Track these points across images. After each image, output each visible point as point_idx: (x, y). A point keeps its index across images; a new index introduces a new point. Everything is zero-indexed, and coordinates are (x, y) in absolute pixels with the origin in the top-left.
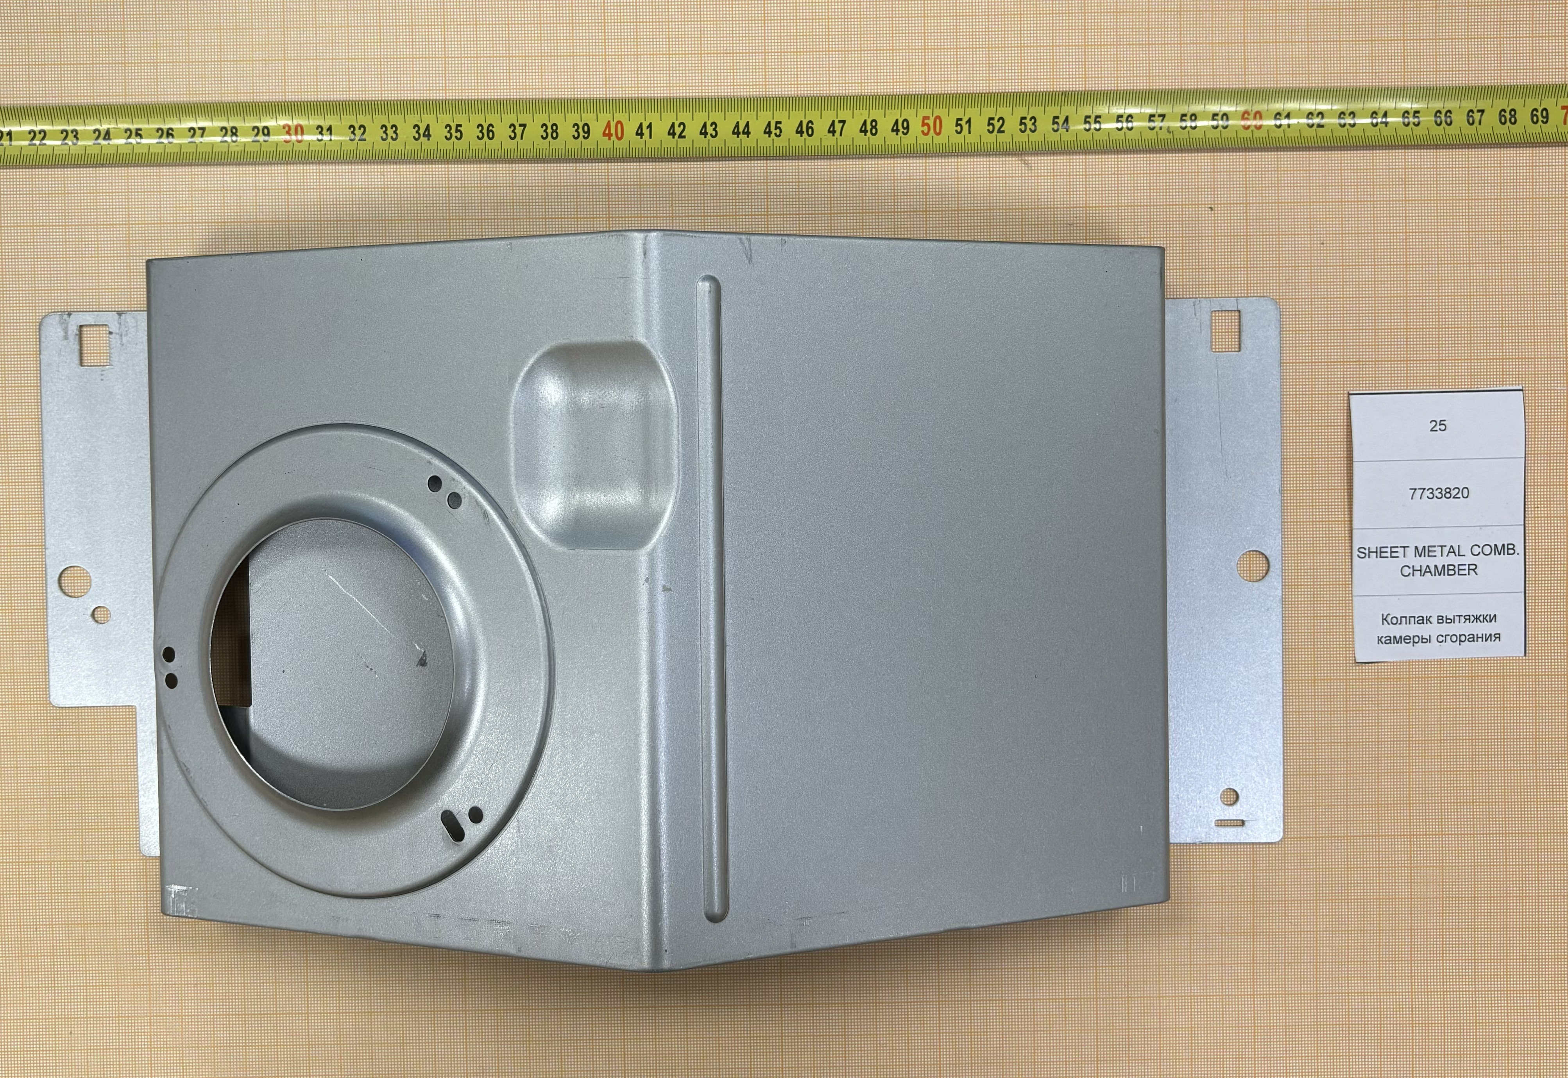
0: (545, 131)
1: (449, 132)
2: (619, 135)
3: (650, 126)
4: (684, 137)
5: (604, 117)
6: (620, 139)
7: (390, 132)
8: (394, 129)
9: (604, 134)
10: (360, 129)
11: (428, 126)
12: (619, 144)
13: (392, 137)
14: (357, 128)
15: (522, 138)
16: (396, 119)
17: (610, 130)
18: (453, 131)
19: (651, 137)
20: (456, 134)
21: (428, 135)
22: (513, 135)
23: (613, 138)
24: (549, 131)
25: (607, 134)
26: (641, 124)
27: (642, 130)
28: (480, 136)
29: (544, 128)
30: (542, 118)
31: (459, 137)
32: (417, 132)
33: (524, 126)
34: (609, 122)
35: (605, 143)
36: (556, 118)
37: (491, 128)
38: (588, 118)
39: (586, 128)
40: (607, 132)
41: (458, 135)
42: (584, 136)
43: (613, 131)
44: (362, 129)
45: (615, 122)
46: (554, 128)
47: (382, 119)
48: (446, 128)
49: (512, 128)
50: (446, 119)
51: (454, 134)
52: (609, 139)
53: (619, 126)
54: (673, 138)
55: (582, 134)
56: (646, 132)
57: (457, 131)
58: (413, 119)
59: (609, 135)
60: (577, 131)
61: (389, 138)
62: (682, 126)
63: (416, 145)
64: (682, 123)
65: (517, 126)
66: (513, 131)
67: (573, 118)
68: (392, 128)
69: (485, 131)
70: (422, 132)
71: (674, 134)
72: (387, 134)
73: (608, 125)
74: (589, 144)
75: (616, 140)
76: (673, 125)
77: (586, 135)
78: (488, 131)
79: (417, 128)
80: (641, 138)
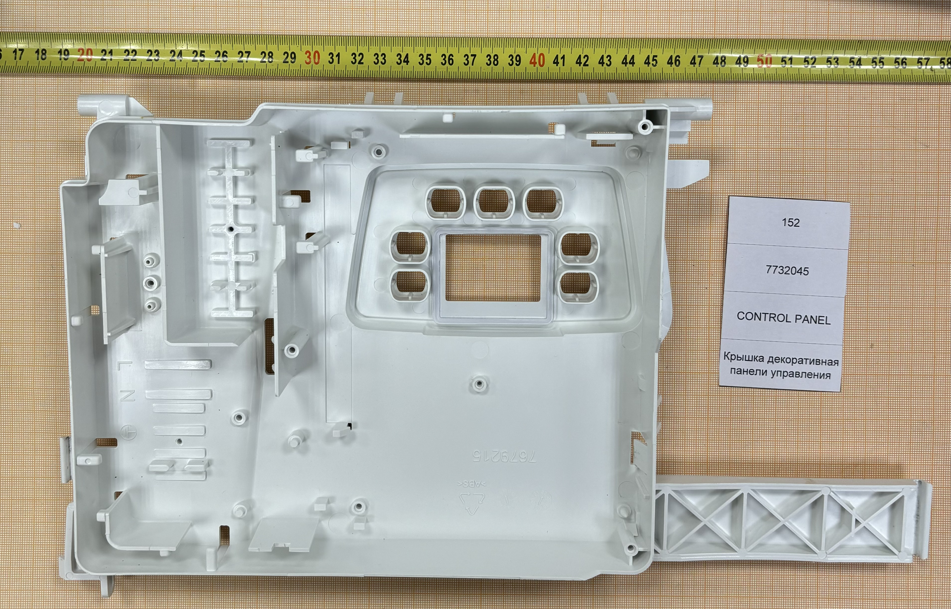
17: (535, 60)
26: (557, 55)
34: (535, 54)
45: (539, 54)
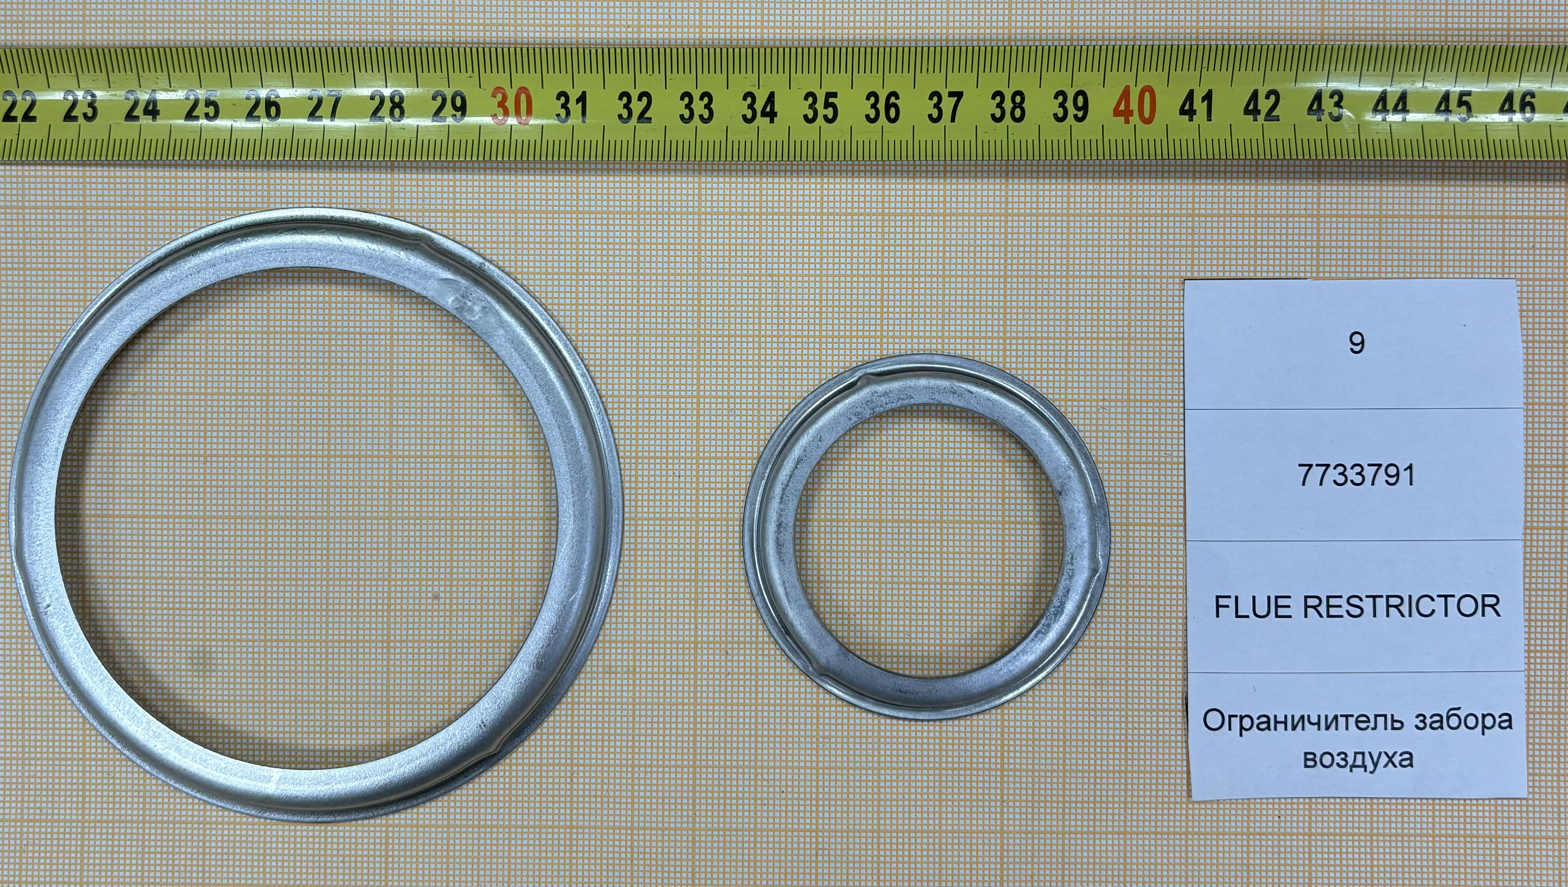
0: (999, 105)
1: (811, 106)
2: (1147, 114)
3: (1208, 97)
4: (1277, 119)
5: (1118, 80)
6: (1148, 121)
7: (699, 107)
8: (706, 100)
9: (1117, 112)
10: (640, 99)
11: (772, 95)
12: (1146, 132)
13: (701, 116)
14: (635, 97)
15: (953, 120)
16: (711, 82)
18: (820, 105)
19: (1209, 119)
20: (825, 112)
21: (771, 114)
22: (935, 115)
23: (1135, 119)
24: (1008, 105)
25: (1122, 112)
27: (1192, 105)
28: (872, 116)
29: (998, 99)
30: (995, 80)
31: (830, 116)
32: (751, 107)
33: (959, 95)
35: (1118, 130)
36: (1023, 81)
37: (893, 100)
38: (1087, 80)
39: (1080, 100)
40: (1122, 107)
41: (830, 112)
42: (1076, 117)
43: (1134, 106)
44: (645, 99)
46: (1018, 99)
47: (683, 82)
48: (806, 98)
49: (935, 99)
50: (808, 82)
51: (822, 111)
52: (1127, 122)
53: (1147, 96)
54: (1255, 120)
55: (1072, 111)
56: (1200, 107)
57: (827, 105)
58: (744, 82)
59: (1127, 114)
60: (1062, 105)
61: (696, 117)
62: (1273, 97)
63: (744, 133)
64: (1275, 93)
65: (945, 95)
66: (937, 106)
67: (1059, 80)
68: (701, 99)
69: (881, 106)
70: (759, 106)
71: (1256, 112)
72: (692, 112)
73: (1126, 95)
74: (1086, 131)
75: (1140, 124)
76: (1254, 96)
77: (1080, 114)
78: (888, 106)
79: (749, 100)
80: (1191, 120)
